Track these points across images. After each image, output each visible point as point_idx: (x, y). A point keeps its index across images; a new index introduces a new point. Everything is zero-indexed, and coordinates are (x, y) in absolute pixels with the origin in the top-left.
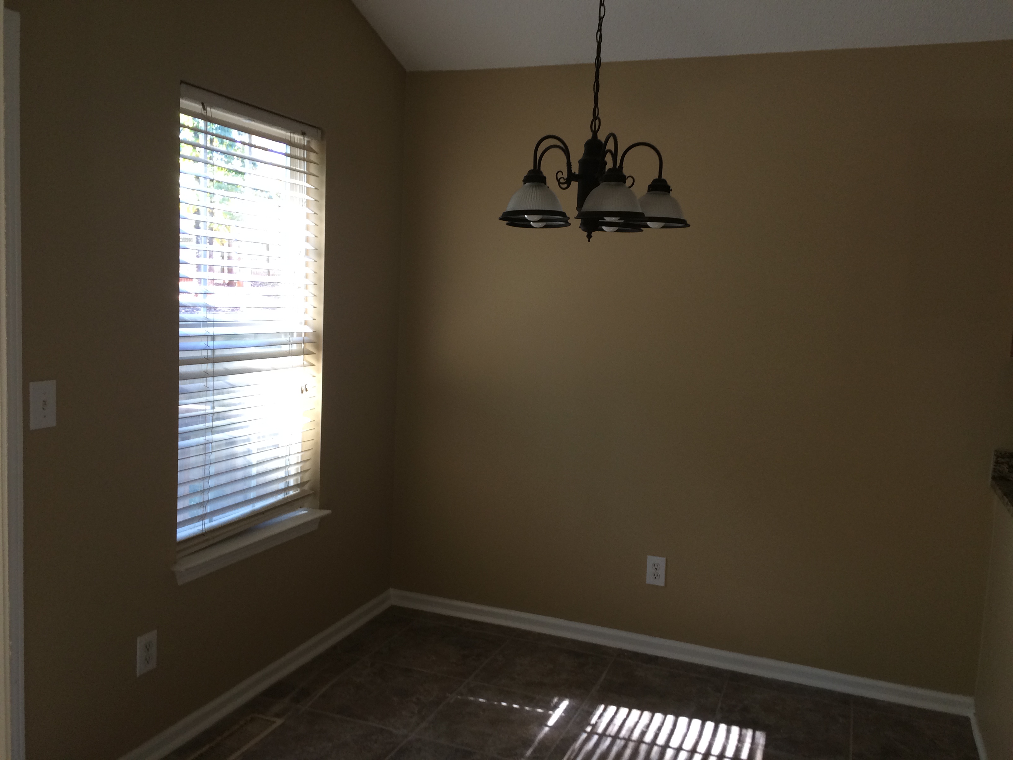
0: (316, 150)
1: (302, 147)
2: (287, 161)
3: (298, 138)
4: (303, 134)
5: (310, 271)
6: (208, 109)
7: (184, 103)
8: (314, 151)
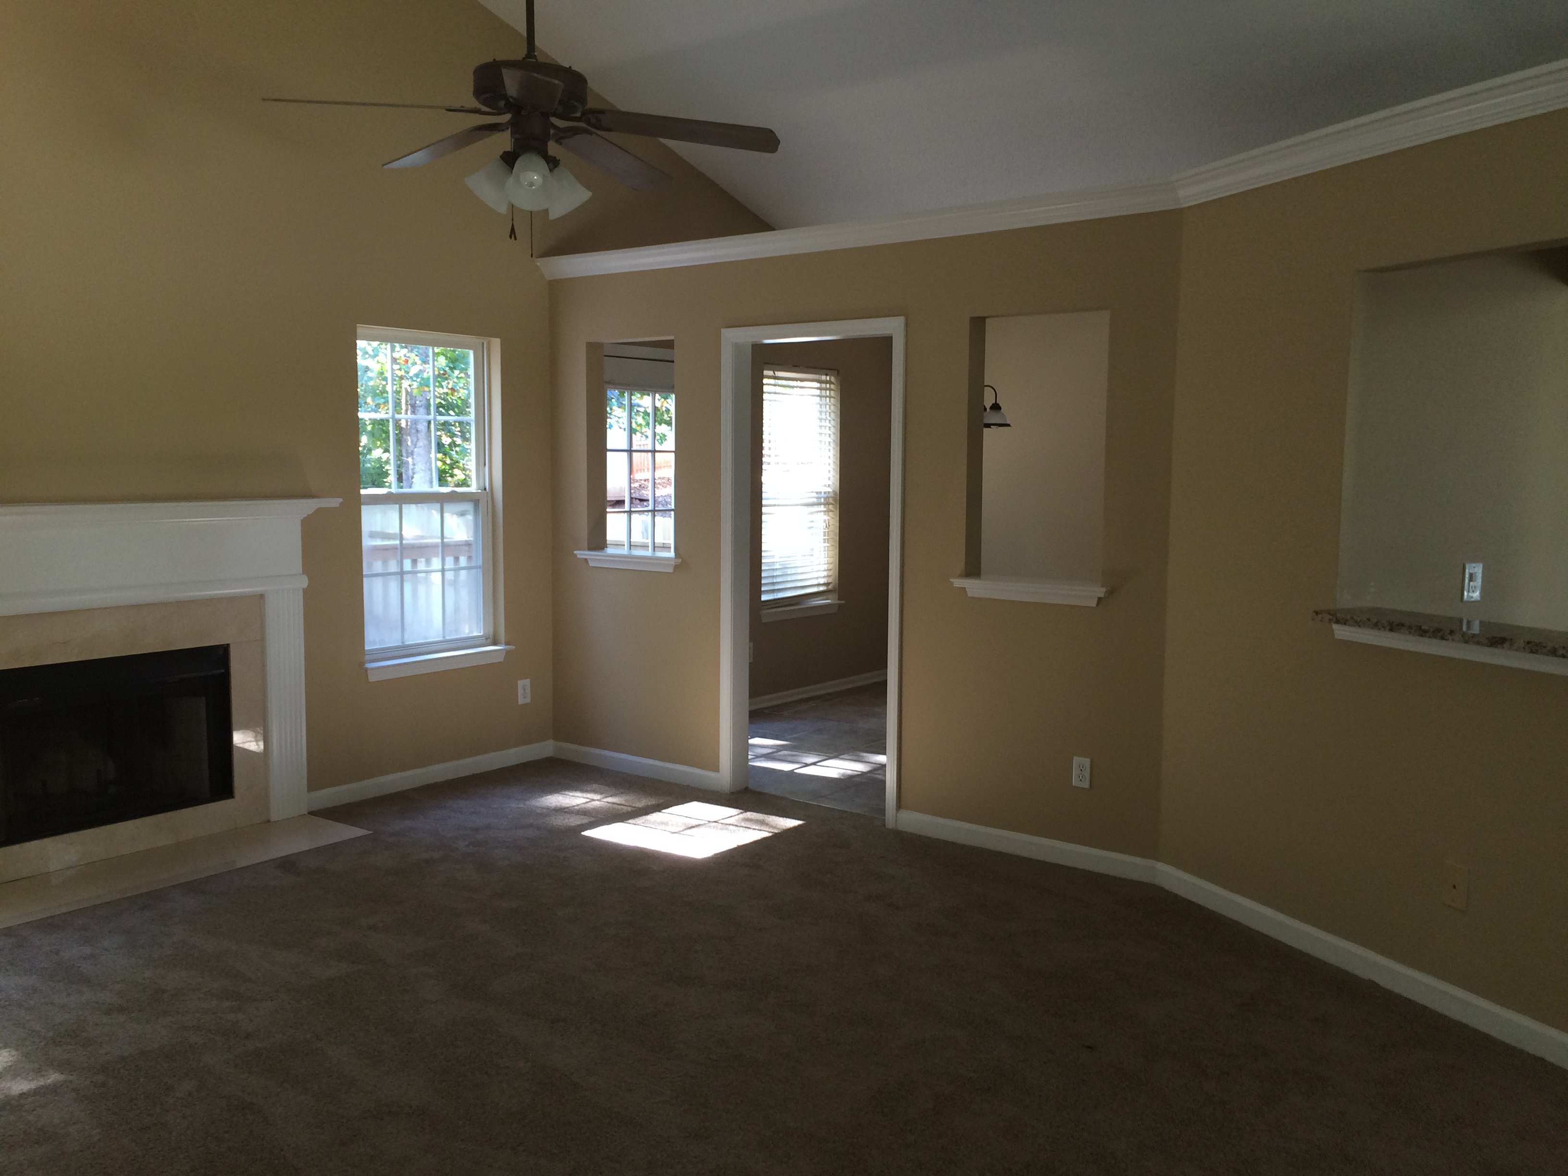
0: (835, 382)
1: (826, 382)
2: (818, 392)
3: (823, 378)
4: (827, 375)
5: (831, 454)
6: (776, 373)
7: (766, 373)
8: (833, 383)
